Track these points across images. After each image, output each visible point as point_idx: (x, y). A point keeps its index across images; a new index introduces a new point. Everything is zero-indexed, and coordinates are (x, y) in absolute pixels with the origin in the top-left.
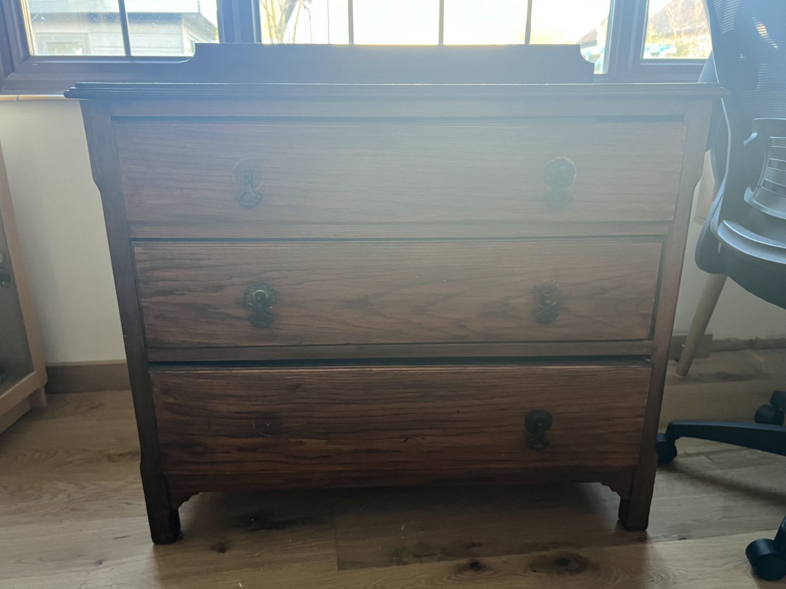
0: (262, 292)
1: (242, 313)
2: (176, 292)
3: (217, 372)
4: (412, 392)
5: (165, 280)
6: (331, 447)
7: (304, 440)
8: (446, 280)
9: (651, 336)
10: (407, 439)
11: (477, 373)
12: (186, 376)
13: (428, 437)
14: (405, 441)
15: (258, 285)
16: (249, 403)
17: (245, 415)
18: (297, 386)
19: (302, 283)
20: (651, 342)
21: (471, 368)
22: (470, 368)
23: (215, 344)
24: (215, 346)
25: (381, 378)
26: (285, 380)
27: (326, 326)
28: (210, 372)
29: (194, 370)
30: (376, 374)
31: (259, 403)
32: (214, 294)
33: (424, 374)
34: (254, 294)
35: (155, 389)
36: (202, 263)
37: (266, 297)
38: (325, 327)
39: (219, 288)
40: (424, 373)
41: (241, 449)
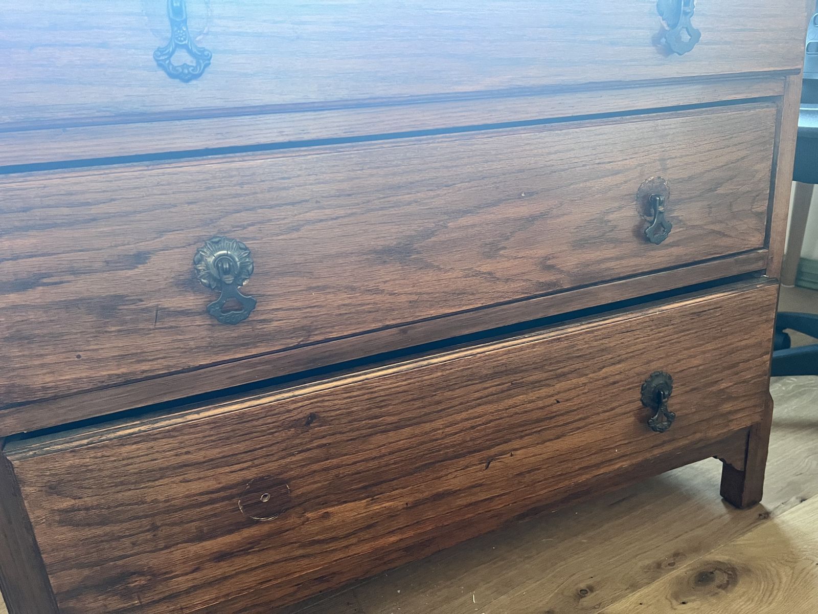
0: (227, 255)
1: (192, 301)
2: (45, 280)
3: (156, 425)
4: (493, 386)
5: (15, 258)
6: (376, 507)
7: (329, 510)
8: (525, 194)
9: (766, 243)
10: (489, 463)
11: (581, 334)
12: (93, 448)
13: (519, 452)
14: (487, 467)
15: (217, 243)
16: (228, 469)
17: (222, 494)
18: (312, 417)
19: (297, 229)
20: (766, 250)
21: (572, 329)
22: (570, 330)
23: (144, 372)
24: (145, 375)
25: (448, 372)
26: (289, 411)
27: (347, 302)
28: (143, 428)
29: (108, 432)
30: (438, 368)
31: (245, 465)
32: (130, 273)
33: (509, 352)
34: (211, 260)
35: (27, 490)
36: (94, 210)
37: (236, 262)
38: (344, 305)
39: (140, 258)
40: (509, 350)
41: (221, 557)
